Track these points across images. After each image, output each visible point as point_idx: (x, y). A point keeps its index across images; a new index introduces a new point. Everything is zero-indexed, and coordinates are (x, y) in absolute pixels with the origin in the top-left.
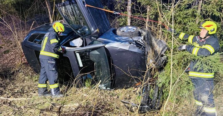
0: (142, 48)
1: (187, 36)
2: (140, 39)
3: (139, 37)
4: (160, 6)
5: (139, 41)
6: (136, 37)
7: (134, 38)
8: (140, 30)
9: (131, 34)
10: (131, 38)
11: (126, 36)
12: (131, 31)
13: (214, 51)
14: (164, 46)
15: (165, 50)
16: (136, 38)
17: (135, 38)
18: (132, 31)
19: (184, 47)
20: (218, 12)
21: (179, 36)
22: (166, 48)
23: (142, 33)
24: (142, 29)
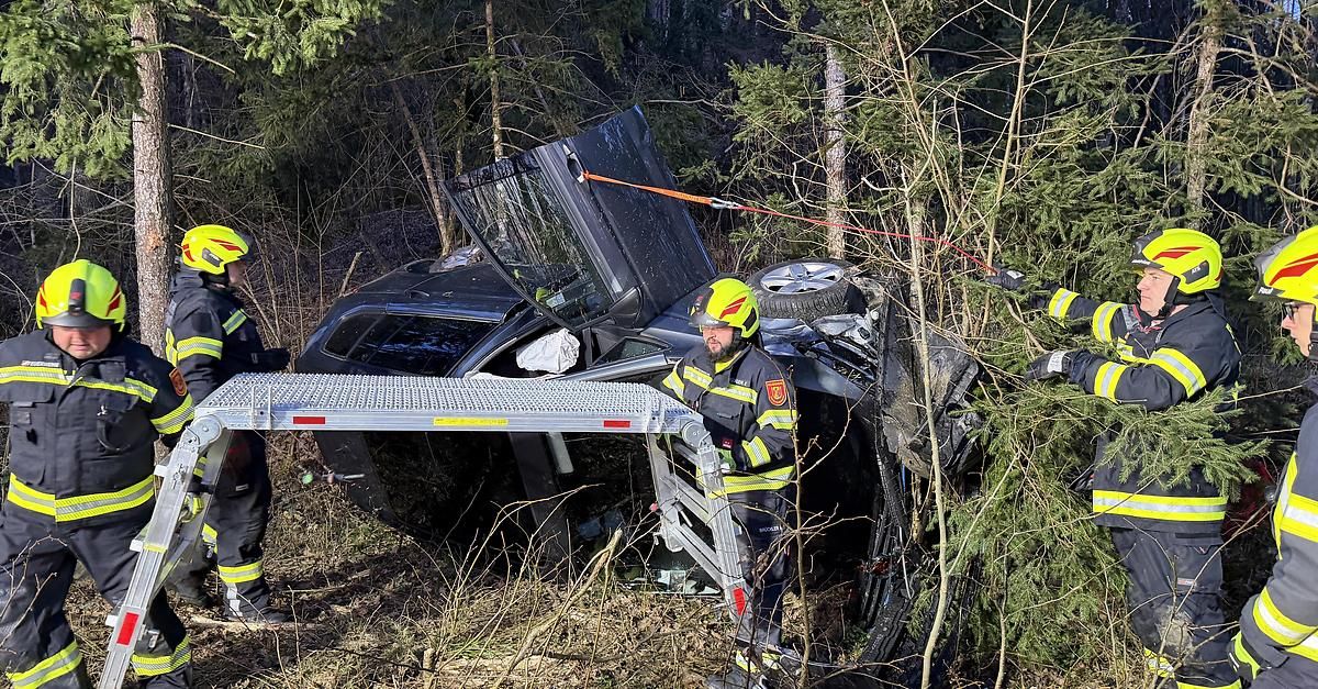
0: (862, 375)
1: (1085, 306)
2: (857, 328)
3: (848, 316)
4: (952, 159)
5: (850, 340)
6: (834, 317)
7: (826, 322)
8: (858, 282)
9: (811, 305)
10: (809, 322)
11: (785, 314)
12: (812, 285)
13: (1202, 383)
14: (959, 359)
15: (965, 382)
16: (832, 321)
17: (829, 325)
18: (820, 287)
19: (1055, 363)
20: (1252, 176)
21: (1046, 306)
22: (973, 372)
23: (872, 295)
24: (867, 274)
